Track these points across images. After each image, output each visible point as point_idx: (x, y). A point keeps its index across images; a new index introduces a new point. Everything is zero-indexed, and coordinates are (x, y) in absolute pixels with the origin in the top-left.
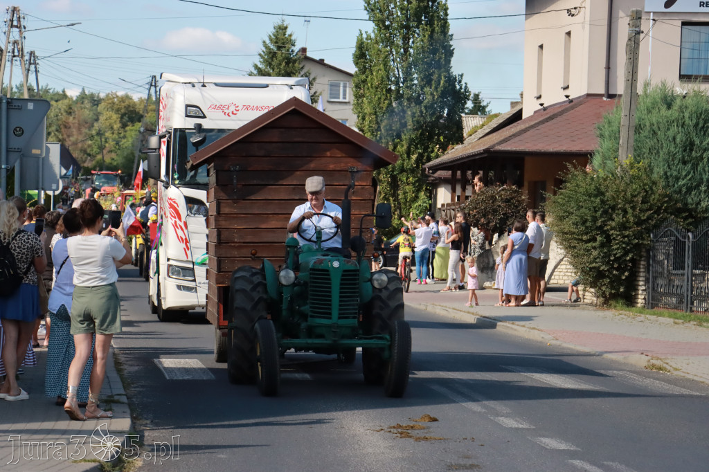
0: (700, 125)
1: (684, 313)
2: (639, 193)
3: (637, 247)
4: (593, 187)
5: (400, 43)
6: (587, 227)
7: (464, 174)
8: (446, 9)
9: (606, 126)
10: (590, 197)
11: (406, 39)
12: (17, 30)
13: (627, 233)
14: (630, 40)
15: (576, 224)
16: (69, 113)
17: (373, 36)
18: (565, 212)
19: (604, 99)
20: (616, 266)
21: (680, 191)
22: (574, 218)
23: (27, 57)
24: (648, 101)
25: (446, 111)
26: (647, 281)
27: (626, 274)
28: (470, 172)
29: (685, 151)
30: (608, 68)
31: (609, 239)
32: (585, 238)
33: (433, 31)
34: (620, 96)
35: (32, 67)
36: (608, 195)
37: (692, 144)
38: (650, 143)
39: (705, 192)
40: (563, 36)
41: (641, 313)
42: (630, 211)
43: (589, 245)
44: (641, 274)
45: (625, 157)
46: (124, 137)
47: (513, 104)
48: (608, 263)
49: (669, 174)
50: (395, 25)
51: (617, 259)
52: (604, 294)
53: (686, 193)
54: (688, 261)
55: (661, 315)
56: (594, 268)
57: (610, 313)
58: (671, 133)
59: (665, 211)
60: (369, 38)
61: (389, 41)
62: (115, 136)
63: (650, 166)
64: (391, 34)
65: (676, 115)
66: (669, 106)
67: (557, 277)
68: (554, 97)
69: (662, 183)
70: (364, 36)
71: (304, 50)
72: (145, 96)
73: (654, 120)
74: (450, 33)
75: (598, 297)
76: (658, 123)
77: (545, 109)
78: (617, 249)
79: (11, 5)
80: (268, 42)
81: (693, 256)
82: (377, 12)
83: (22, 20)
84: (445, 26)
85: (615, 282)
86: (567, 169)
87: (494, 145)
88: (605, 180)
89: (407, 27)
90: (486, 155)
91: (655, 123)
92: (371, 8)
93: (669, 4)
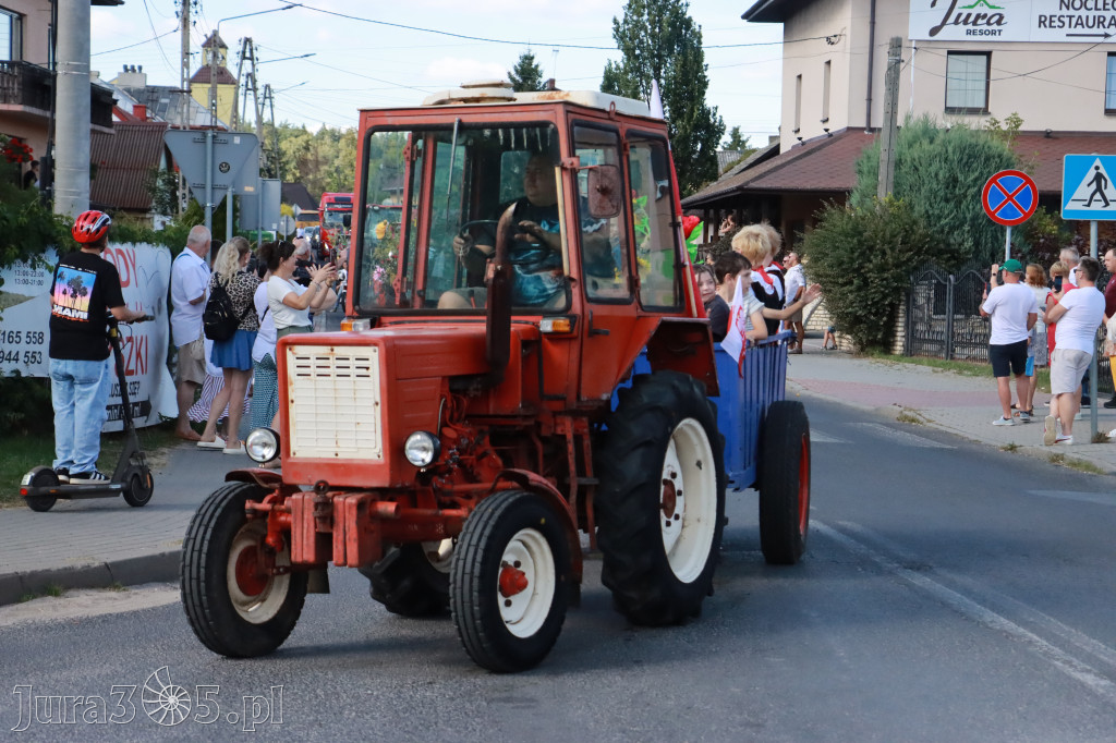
0: (965, 160)
1: (944, 361)
2: (899, 233)
3: (897, 290)
4: (850, 226)
5: (651, 72)
6: (843, 270)
7: (717, 213)
8: (699, 36)
9: (865, 161)
10: (846, 237)
11: (657, 69)
12: (250, 62)
13: (886, 275)
14: (889, 69)
15: (831, 266)
16: (307, 148)
17: (622, 66)
18: (820, 253)
19: (866, 132)
20: (873, 311)
21: (942, 231)
22: (829, 260)
23: (261, 91)
24: (910, 135)
25: (699, 146)
26: (907, 326)
27: (885, 319)
28: (723, 211)
29: (947, 188)
30: (869, 100)
31: (866, 283)
32: (840, 280)
33: (685, 61)
34: (880, 129)
35: (268, 101)
36: (865, 234)
37: (955, 180)
38: (911, 179)
39: (968, 232)
40: (823, 66)
41: (899, 361)
42: (888, 251)
43: (845, 288)
44: (900, 320)
45: (883, 194)
47: (772, 138)
48: (865, 307)
49: (930, 212)
50: (645, 54)
51: (874, 304)
52: (860, 342)
53: (948, 233)
54: (949, 306)
55: (920, 363)
56: (850, 313)
57: (865, 362)
58: (933, 169)
59: (926, 252)
60: (618, 68)
61: (638, 69)
63: (910, 204)
64: (640, 63)
65: (938, 149)
66: (931, 142)
67: (814, 323)
68: (813, 131)
69: (922, 223)
70: (614, 66)
71: (552, 82)
73: (916, 156)
74: (704, 63)
75: (854, 344)
76: (920, 158)
77: (803, 144)
78: (875, 293)
80: (513, 73)
81: (955, 300)
82: (626, 38)
83: (254, 51)
84: (699, 55)
85: (873, 327)
86: (823, 207)
87: (748, 183)
88: (863, 219)
89: (660, 57)
90: (738, 193)
91: (916, 157)
92: (620, 36)
93: (934, 31)
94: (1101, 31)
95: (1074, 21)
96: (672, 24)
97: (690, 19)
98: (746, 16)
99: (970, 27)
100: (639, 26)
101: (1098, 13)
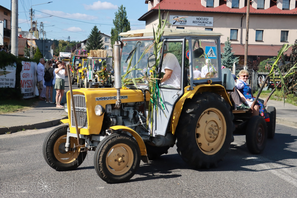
5: (120, 30)
8: (129, 23)
11: (121, 29)
12: (42, 27)
17: (115, 28)
33: (127, 28)
35: (45, 34)
46: (63, 49)
50: (119, 26)
60: (114, 29)
61: (118, 30)
62: (61, 48)
64: (118, 28)
65: (177, 45)
71: (100, 31)
72: (67, 40)
74: (130, 28)
79: (41, 22)
80: (93, 30)
82: (115, 23)
83: (43, 25)
89: (122, 27)
92: (114, 23)
93: (174, 23)
94: (204, 24)
95: (199, 22)
96: (124, 21)
97: (128, 20)
98: (138, 20)
99: (181, 23)
100: (118, 21)
101: (203, 21)
